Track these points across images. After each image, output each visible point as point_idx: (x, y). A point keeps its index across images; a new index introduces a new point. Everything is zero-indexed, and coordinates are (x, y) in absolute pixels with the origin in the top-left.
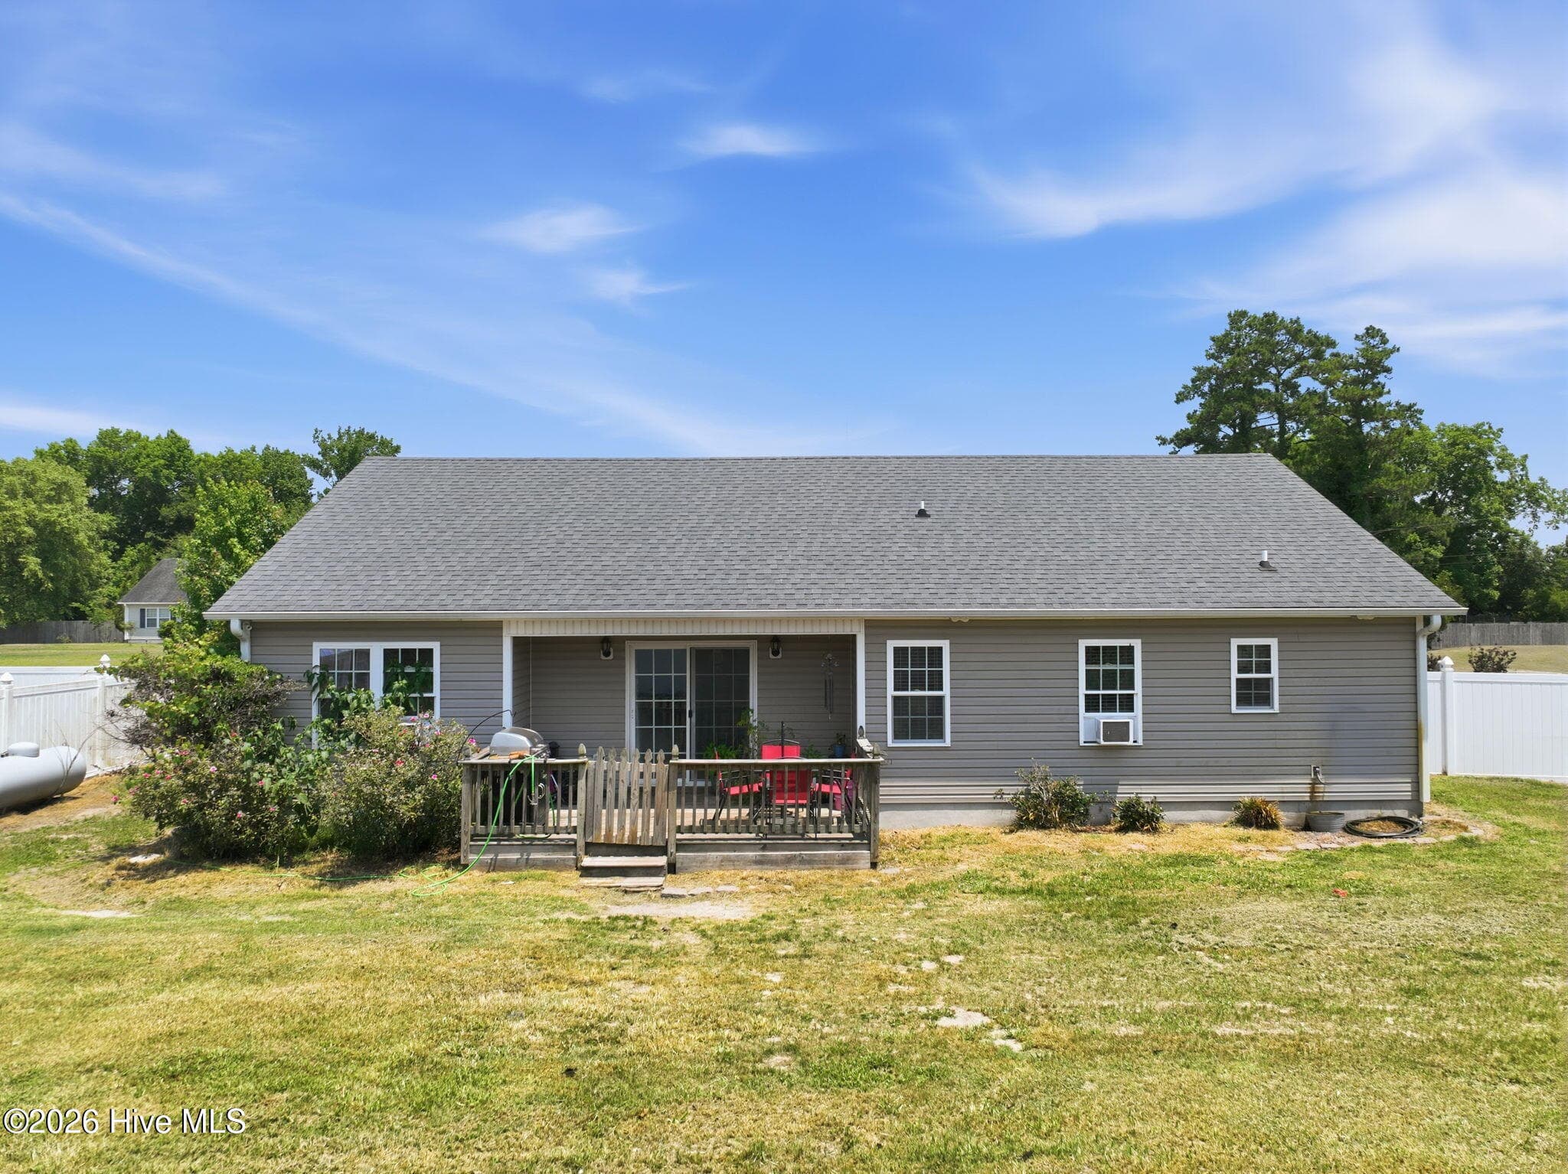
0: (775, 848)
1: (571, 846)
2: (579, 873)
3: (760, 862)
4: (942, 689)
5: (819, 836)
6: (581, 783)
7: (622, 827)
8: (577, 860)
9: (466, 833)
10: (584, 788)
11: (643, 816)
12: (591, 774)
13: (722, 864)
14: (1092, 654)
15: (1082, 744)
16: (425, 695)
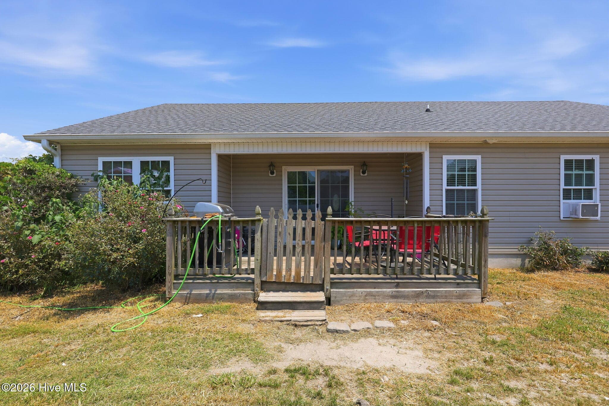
0: (405, 285)
1: (251, 283)
2: (256, 305)
3: (394, 297)
4: (476, 186)
5: (437, 276)
6: (258, 236)
7: (289, 269)
8: (255, 295)
9: (170, 274)
10: (260, 239)
11: (305, 261)
12: (265, 229)
13: (366, 297)
14: (568, 164)
15: (562, 218)
16: (165, 189)
